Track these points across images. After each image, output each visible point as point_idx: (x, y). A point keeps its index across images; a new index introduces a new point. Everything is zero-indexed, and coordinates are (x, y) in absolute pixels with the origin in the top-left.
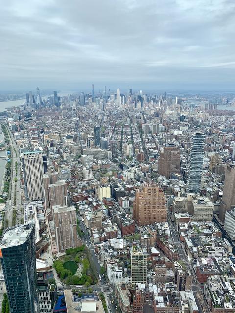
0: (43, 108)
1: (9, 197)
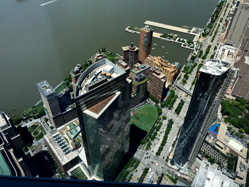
1: (210, 33)
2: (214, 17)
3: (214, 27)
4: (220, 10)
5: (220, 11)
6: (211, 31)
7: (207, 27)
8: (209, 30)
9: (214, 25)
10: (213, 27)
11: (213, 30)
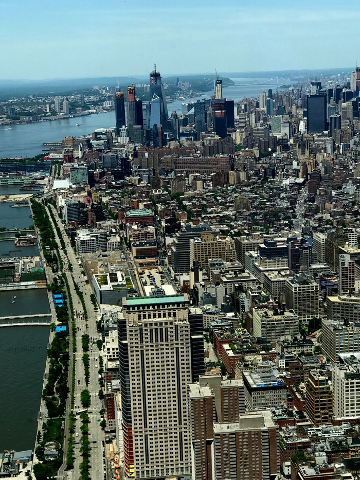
0: (173, 144)
1: (65, 459)
2: (57, 396)
3: (72, 432)
4: (67, 366)
5: (66, 370)
6: (65, 449)
7: (42, 440)
8: (57, 448)
9: (66, 425)
10: (67, 433)
11: (71, 441)
